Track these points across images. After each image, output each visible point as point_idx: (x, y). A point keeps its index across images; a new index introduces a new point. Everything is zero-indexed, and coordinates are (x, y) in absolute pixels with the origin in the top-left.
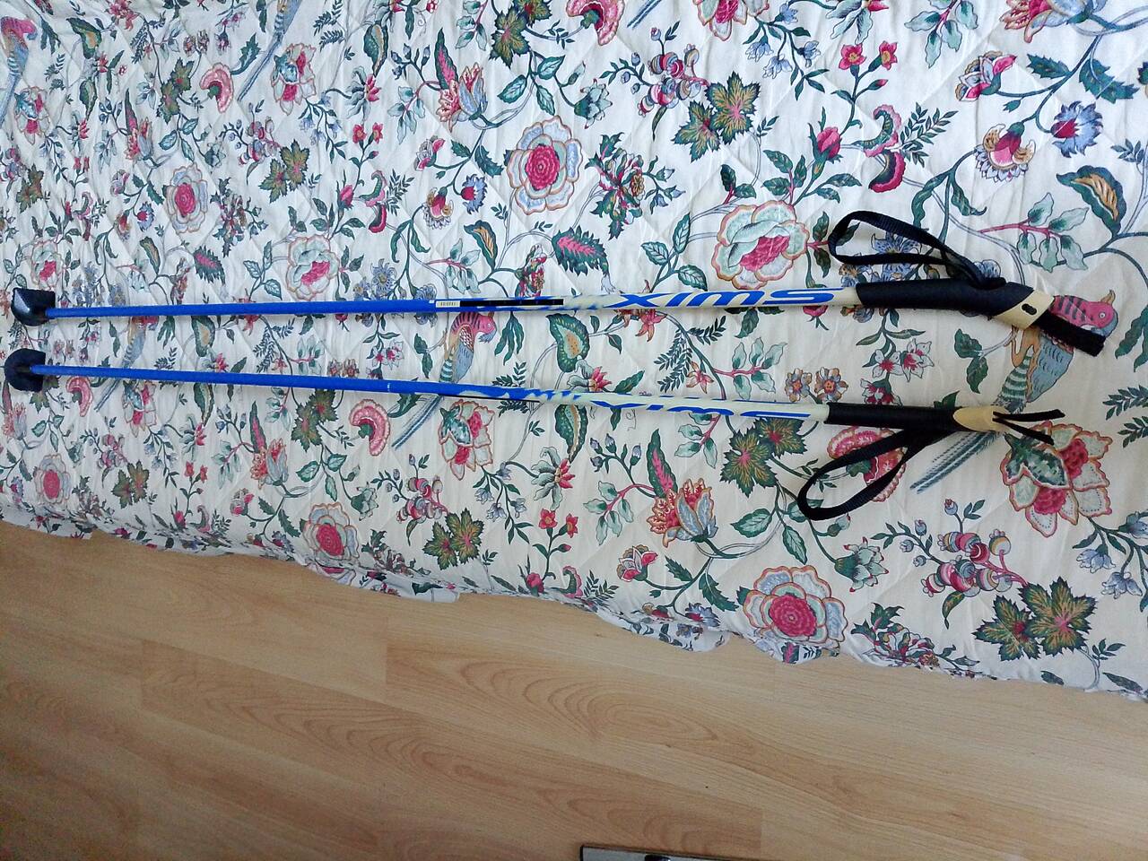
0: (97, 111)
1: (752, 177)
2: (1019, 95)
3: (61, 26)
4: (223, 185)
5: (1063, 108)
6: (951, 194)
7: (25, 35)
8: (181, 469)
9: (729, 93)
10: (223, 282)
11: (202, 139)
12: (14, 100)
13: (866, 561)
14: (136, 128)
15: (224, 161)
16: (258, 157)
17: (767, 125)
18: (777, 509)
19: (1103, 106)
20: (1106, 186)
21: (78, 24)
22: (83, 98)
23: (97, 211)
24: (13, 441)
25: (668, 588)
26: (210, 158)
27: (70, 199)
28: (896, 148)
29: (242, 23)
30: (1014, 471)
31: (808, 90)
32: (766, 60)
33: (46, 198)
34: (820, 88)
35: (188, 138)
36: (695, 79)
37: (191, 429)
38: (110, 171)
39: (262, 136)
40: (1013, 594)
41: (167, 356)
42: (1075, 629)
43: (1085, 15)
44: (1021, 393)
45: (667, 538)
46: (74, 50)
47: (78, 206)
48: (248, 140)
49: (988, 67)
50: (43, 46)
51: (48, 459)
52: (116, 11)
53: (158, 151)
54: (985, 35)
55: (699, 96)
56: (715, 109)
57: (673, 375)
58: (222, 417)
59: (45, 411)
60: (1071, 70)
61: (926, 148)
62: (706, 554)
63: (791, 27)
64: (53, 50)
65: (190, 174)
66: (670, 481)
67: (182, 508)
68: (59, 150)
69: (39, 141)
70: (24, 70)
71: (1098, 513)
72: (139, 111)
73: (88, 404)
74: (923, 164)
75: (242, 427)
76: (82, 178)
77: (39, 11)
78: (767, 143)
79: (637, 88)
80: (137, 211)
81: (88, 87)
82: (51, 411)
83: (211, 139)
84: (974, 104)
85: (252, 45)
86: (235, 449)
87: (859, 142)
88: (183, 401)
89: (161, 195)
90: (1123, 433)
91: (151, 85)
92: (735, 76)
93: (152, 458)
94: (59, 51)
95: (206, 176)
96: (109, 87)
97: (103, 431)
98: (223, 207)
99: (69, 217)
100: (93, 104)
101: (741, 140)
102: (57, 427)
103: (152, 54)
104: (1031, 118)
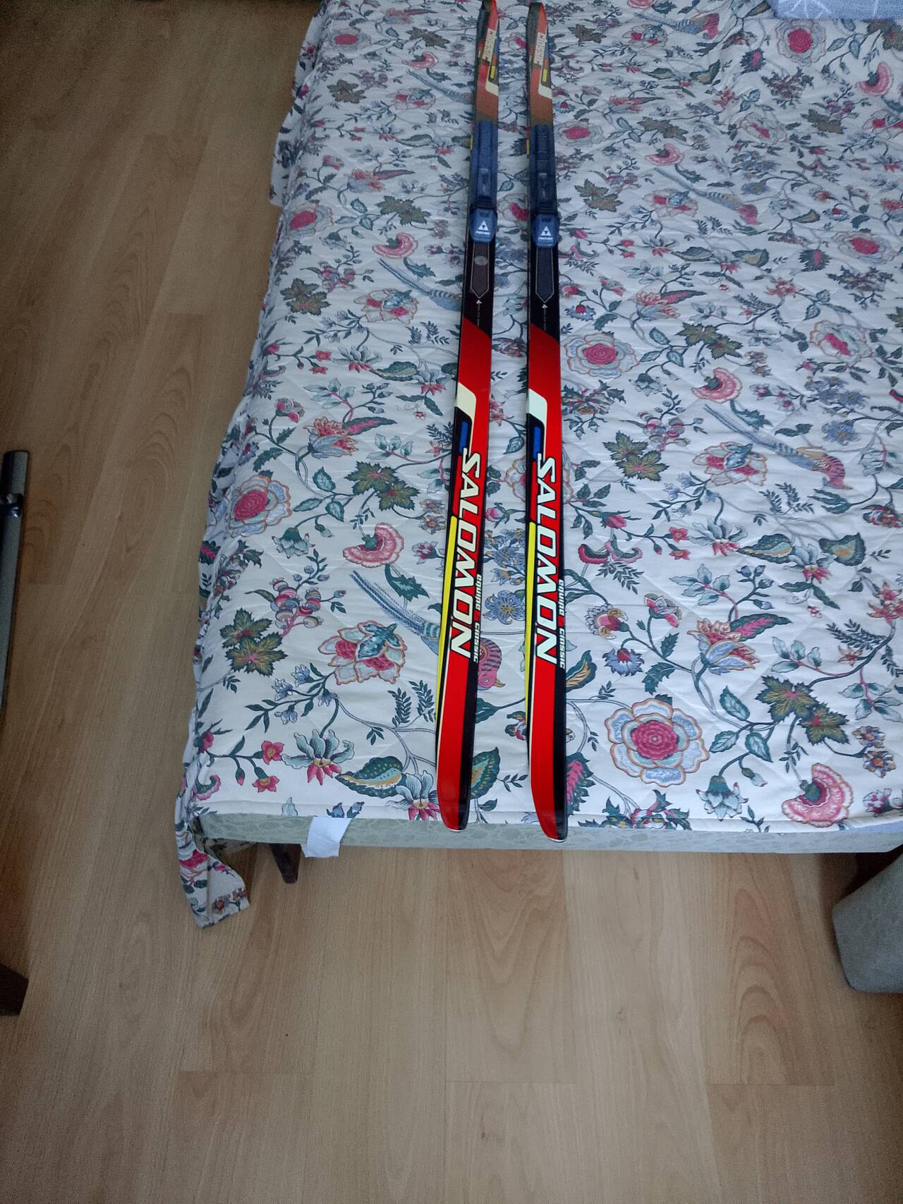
0: (648, 79)
1: (591, 478)
2: (649, 629)
3: (714, 56)
4: (589, 157)
5: (640, 655)
6: (576, 592)
7: (706, 31)
8: (360, 125)
9: (653, 465)
10: (512, 155)
11: (625, 145)
12: (657, 24)
13: (296, 546)
14: (634, 104)
15: (607, 158)
16: (611, 180)
17: (630, 487)
18: (335, 494)
19: (640, 677)
20: (582, 679)
21: (716, 67)
22: (658, 70)
23: (568, 76)
24: (382, 15)
25: (270, 429)
26: (610, 150)
27: (578, 59)
28: (610, 559)
29: (715, 171)
30: (369, 629)
31: (655, 511)
32: (678, 485)
33: (580, 43)
34: (656, 517)
35: (626, 135)
36: (664, 444)
37: (393, 131)
38: (601, 85)
39: (626, 182)
40: (272, 629)
41: (452, 117)
42: (247, 665)
43: (707, 664)
44: (428, 633)
45: (310, 429)
46: (697, 66)
47: (572, 63)
48: (624, 173)
49: (669, 611)
50: (699, 44)
51: (367, 38)
52: (727, 93)
53: (616, 116)
54: (694, 611)
55: (651, 447)
56: (641, 456)
57: (440, 433)
58: (403, 152)
59: (407, 37)
60: (667, 658)
61: (610, 576)
62: (299, 451)
63: (702, 499)
64: (696, 51)
65: (597, 137)
66: (356, 432)
67: (327, 125)
68: (618, 53)
69: (626, 41)
70: (681, 31)
71: (338, 677)
72: (649, 106)
73: (411, 65)
74: (599, 575)
75: (395, 165)
76: (596, 67)
77: (725, 40)
78: (616, 487)
79: (659, 410)
80: (568, 102)
81: (668, 74)
82: (407, 41)
83: (625, 150)
84: (642, 603)
85: (697, 178)
86: (376, 160)
87: (615, 538)
88: (415, 127)
89: (581, 118)
90: (399, 690)
91: (668, 114)
92: (666, 467)
93: (369, 106)
94: (695, 55)
95: (595, 146)
96: (667, 87)
97: (390, 75)
98: (571, 157)
99: (563, 58)
100: (654, 77)
101: (619, 473)
102: (394, 45)
103: (693, 115)
104: (632, 635)
